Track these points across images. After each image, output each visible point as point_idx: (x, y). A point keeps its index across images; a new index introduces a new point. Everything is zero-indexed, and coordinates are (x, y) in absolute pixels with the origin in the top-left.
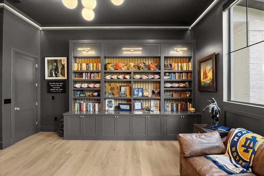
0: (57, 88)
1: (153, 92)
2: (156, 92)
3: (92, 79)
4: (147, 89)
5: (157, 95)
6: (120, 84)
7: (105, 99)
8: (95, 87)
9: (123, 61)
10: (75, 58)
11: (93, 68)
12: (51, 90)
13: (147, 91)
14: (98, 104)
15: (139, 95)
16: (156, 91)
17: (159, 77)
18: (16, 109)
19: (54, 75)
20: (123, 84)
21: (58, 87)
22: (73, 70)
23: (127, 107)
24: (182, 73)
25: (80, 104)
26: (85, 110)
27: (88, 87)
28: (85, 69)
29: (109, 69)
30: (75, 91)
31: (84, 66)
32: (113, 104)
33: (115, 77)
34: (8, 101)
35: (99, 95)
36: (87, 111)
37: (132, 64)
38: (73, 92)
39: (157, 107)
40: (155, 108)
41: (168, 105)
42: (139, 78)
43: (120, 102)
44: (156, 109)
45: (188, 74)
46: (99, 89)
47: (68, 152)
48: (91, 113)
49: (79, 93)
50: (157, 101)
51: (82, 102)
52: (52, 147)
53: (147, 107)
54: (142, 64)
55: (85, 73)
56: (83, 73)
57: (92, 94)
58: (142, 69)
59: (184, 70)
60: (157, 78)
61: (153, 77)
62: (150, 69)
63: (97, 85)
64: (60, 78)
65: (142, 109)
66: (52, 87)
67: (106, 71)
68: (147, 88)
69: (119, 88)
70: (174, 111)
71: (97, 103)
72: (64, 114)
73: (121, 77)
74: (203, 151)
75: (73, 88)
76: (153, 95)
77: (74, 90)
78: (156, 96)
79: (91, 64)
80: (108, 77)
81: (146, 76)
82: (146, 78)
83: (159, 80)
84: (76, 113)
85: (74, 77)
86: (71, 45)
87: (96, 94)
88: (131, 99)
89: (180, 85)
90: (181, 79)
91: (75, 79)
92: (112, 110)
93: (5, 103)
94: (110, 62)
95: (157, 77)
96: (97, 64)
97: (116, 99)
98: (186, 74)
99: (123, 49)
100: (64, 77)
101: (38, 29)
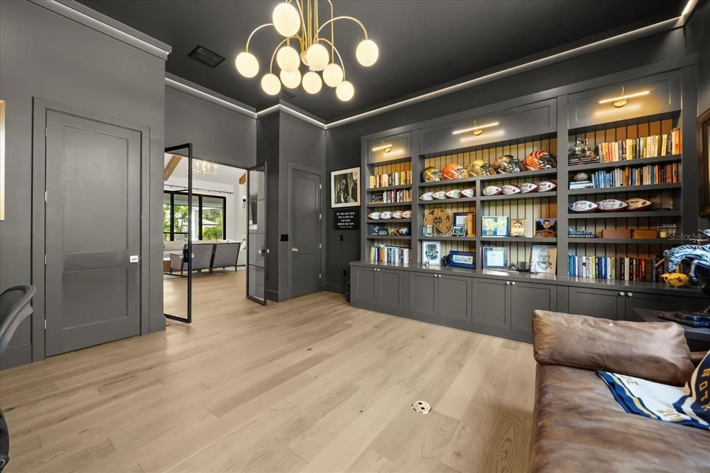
0: (346, 221)
1: (539, 227)
2: (546, 225)
3: (398, 201)
4: (520, 220)
5: (550, 233)
6: (455, 211)
7: (421, 241)
8: (403, 218)
9: (460, 160)
10: (372, 166)
11: (400, 182)
12: (339, 224)
13: (520, 225)
14: (407, 249)
15: (498, 234)
16: (547, 223)
17: (553, 186)
18: (294, 249)
19: (342, 200)
20: (461, 210)
21: (347, 219)
22: (367, 188)
23: (468, 260)
24: (640, 166)
25: (379, 249)
26: (386, 261)
27: (392, 218)
28: (387, 185)
29: (428, 179)
30: (371, 226)
31: (385, 178)
32: (437, 252)
33: (440, 195)
34: (285, 238)
35: (409, 233)
36: (389, 262)
37: (479, 163)
38: (366, 226)
39: (551, 264)
40: (542, 265)
41: (584, 261)
42: (496, 192)
43: (455, 249)
44: (546, 269)
45: (668, 167)
46: (409, 221)
47: (348, 322)
48: (397, 265)
49: (376, 229)
50: (549, 248)
51: (382, 246)
52: (332, 312)
53: (522, 263)
54: (505, 159)
55: (387, 191)
56: (383, 192)
57: (398, 231)
58: (503, 171)
59: (648, 156)
60: (548, 189)
61: (534, 186)
62: (527, 169)
63: (407, 214)
64: (352, 204)
65: (507, 267)
66: (340, 219)
67: (423, 184)
68: (521, 216)
69: (451, 220)
70: (605, 277)
71: (405, 248)
72: (351, 263)
73: (453, 194)
74: (593, 357)
75: (367, 220)
76: (538, 234)
77: (369, 224)
78: (546, 236)
79: (397, 174)
80: (427, 197)
81: (513, 188)
82: (514, 191)
83: (553, 193)
84: (372, 263)
85: (370, 200)
86: (364, 144)
87: (404, 230)
88: (475, 241)
89: (632, 204)
90: (637, 184)
91: (370, 203)
92: (435, 264)
93: (282, 240)
94: (432, 165)
95: (546, 186)
96: (406, 173)
97: (444, 242)
98: (656, 168)
99: (455, 133)
100: (356, 201)
101: (322, 129)
